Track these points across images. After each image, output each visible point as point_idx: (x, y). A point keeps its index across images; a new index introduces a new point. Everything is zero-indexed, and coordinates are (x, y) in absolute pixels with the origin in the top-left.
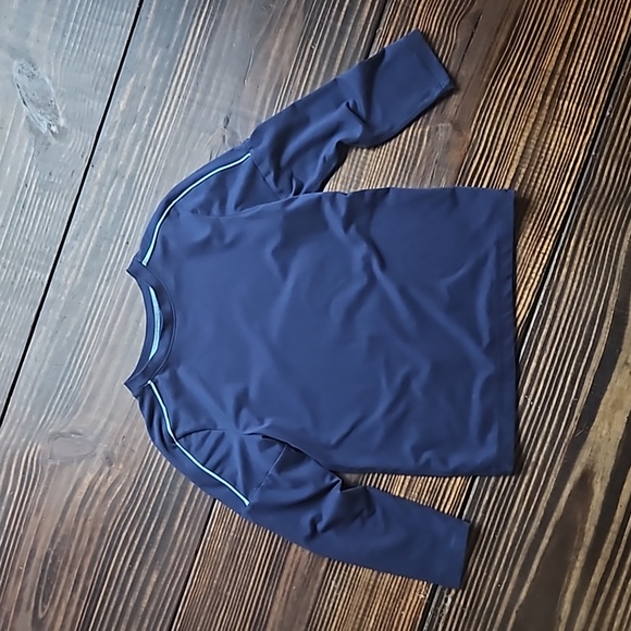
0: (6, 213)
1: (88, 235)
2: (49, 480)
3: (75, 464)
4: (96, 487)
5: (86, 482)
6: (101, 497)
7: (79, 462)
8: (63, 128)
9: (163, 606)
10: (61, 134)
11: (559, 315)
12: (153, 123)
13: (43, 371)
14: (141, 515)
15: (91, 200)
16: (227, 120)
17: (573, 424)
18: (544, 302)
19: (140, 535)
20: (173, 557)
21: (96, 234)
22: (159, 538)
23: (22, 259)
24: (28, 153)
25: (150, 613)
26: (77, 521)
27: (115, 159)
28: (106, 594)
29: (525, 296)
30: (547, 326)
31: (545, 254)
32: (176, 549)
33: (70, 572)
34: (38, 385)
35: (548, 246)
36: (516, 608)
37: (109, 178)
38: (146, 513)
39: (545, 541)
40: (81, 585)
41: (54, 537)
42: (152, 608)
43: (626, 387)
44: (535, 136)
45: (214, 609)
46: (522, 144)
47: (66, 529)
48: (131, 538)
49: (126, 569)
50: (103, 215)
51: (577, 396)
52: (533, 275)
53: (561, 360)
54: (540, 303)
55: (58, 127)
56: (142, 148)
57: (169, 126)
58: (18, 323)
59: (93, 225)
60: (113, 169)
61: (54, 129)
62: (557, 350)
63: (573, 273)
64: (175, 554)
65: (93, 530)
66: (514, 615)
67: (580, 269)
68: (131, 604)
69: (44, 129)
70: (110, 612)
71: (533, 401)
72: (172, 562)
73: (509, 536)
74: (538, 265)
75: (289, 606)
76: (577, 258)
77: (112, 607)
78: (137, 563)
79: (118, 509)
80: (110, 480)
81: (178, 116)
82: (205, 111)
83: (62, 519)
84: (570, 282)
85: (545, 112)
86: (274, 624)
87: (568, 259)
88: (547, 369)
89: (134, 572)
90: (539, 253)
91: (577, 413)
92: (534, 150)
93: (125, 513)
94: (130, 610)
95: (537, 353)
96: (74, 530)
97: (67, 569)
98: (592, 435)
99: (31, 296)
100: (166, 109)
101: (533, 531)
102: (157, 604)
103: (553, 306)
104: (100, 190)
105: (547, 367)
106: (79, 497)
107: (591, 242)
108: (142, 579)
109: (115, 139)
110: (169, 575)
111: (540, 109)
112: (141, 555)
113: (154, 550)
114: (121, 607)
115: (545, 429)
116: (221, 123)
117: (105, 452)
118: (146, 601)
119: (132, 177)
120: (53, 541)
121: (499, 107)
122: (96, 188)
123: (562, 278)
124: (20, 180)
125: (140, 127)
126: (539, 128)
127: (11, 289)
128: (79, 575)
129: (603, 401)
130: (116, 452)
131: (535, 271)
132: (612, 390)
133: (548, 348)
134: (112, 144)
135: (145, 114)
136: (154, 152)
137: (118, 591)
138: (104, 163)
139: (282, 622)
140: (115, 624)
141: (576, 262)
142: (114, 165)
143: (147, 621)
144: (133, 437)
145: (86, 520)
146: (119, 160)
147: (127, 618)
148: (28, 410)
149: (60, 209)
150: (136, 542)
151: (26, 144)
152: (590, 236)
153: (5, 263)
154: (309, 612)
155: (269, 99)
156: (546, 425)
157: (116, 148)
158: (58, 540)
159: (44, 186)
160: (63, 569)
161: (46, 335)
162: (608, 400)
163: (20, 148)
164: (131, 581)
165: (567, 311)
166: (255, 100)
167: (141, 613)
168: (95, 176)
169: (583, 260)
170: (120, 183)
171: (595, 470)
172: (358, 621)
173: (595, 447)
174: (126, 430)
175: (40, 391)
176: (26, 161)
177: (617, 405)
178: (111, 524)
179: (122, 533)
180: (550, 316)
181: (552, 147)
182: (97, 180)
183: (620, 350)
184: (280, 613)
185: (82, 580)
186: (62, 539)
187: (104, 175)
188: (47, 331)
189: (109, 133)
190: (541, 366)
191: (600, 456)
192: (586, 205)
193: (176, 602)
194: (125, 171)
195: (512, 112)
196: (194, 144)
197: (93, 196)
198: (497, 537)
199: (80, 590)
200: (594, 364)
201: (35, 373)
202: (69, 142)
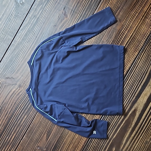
0: (5, 21)
1: (25, 30)
2: (4, 88)
3: (11, 86)
4: (15, 92)
5: (13, 91)
6: (16, 95)
7: (12, 85)
8: (24, 2)
9: (27, 124)
10: (23, 4)
11: (136, 71)
12: (46, 5)
13: (7, 61)
14: (25, 101)
15: (27, 22)
16: (64, 8)
17: (134, 97)
18: (133, 67)
19: (24, 106)
20: (31, 113)
21: (27, 30)
22: (29, 107)
23: (7, 33)
24: (13, 7)
25: (23, 125)
26: (9, 100)
27: (35, 13)
28: (13, 119)
29: (129, 65)
30: (133, 73)
31: (135, 55)
32: (32, 111)
33: (5, 112)
34: (5, 65)
35: (136, 54)
36: (112, 139)
37: (33, 17)
38: (26, 101)
39: (122, 124)
40: (7, 116)
41: (3, 102)
42: (24, 124)
43: (149, 91)
44: (138, 26)
45: (39, 127)
46: (135, 28)
47: (6, 101)
48: (22, 106)
49: (19, 114)
50: (29, 26)
51: (137, 91)
52: (132, 60)
53: (135, 82)
54: (132, 67)
55: (22, 2)
56: (42, 11)
57: (50, 7)
58: (3, 49)
59: (27, 28)
60: (34, 15)
61: (21, 2)
62: (134, 79)
63: (141, 61)
64: (32, 112)
65: (13, 103)
66: (112, 141)
67: (143, 61)
68: (19, 122)
69: (19, 2)
70: (13, 123)
71: (126, 90)
72: (31, 114)
73: (114, 122)
74: (133, 58)
75: (58, 130)
76: (143, 58)
77: (14, 122)
78: (22, 113)
79: (20, 98)
80: (19, 91)
81: (53, 5)
82: (59, 5)
83: (5, 99)
84: (140, 63)
85: (142, 21)
86: (53, 133)
87: (141, 58)
88: (131, 83)
89: (21, 115)
90: (134, 55)
91: (136, 95)
92: (138, 30)
93: (21, 100)
94: (18, 124)
95: (129, 79)
96: (8, 102)
97: (4, 111)
98: (138, 101)
99: (8, 42)
100: (50, 3)
101: (120, 121)
102: (25, 123)
103: (135, 68)
104: (30, 20)
105: (131, 82)
106: (10, 94)
107: (147, 54)
108: (22, 117)
109: (36, 8)
110: (29, 117)
111: (141, 20)
112: (23, 111)
113: (27, 110)
114: (16, 122)
115: (127, 97)
116: (63, 9)
117: (19, 84)
118: (22, 122)
119: (38, 18)
120: (2, 104)
121: (131, 18)
122: (29, 19)
123: (138, 62)
124: (10, 13)
125: (42, 6)
126: (140, 25)
127: (3, 40)
128: (7, 113)
129: (142, 93)
130: (22, 85)
131: (132, 59)
132: (145, 91)
133: (132, 78)
134: (35, 9)
135: (44, 3)
136: (45, 13)
137: (16, 118)
138: (32, 13)
139: (55, 133)
140: (14, 126)
141: (142, 59)
142: (34, 14)
143: (22, 127)
144: (27, 82)
145: (11, 100)
146: (36, 13)
147: (17, 125)
148: (2, 70)
149: (19, 22)
150: (23, 107)
151: (14, 5)
152: (147, 53)
153: (3, 33)
154: (62, 132)
155: (76, 5)
156: (128, 96)
157: (36, 10)
158: (4, 103)
159: (16, 16)
160: (3, 111)
161: (10, 53)
162: (144, 93)
163: (12, 5)
164: (20, 117)
165: (138, 70)
166: (72, 5)
167: (21, 125)
168: (29, 16)
169: (144, 58)
170: (35, 19)
171: (137, 109)
172: (74, 136)
173: (139, 104)
174: (25, 79)
175: (6, 66)
176: (13, 9)
177: (146, 95)
178: (17, 102)
179: (20, 104)
180: (134, 71)
181: (142, 30)
182: (29, 17)
183: (149, 82)
184: (55, 131)
185: (8, 114)
186: (4, 104)
187: (31, 16)
188: (10, 52)
189: (35, 6)
190: (129, 82)
191: (139, 106)
192: (147, 45)
193: (30, 124)
194: (37, 16)
195: (134, 20)
196: (55, 13)
197: (28, 21)
198: (111, 121)
199: (7, 117)
200: (142, 84)
201: (5, 62)
202: (24, 6)
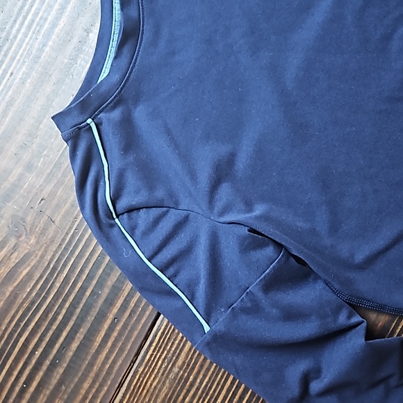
14: (50, 316)
19: (44, 344)
20: (86, 385)
22: (71, 354)
32: (92, 374)
38: (57, 313)
48: (31, 347)
49: (17, 389)
64: (89, 380)
72: (83, 392)
78: (35, 384)
79: (19, 301)
80: (15, 259)
93: (28, 309)
112: (41, 374)
113: (61, 371)
117: (13, 216)
130: (29, 219)
144: (55, 202)
150: (38, 354)
174: (48, 189)
178: (7, 321)
179: (20, 335)
